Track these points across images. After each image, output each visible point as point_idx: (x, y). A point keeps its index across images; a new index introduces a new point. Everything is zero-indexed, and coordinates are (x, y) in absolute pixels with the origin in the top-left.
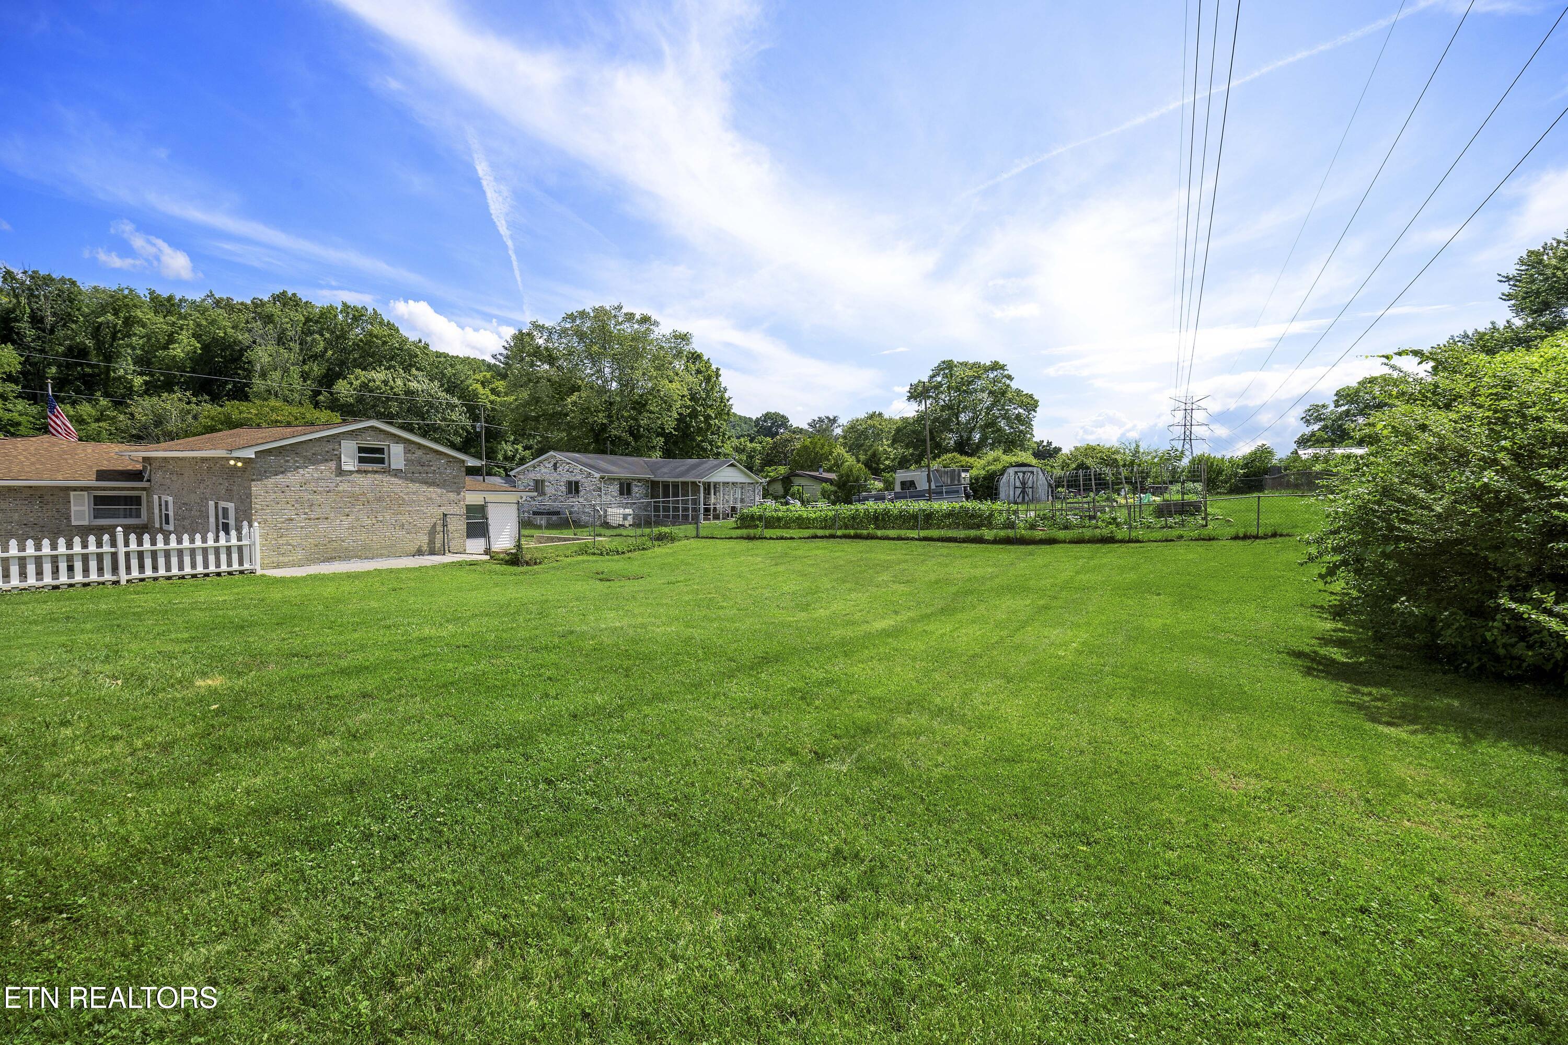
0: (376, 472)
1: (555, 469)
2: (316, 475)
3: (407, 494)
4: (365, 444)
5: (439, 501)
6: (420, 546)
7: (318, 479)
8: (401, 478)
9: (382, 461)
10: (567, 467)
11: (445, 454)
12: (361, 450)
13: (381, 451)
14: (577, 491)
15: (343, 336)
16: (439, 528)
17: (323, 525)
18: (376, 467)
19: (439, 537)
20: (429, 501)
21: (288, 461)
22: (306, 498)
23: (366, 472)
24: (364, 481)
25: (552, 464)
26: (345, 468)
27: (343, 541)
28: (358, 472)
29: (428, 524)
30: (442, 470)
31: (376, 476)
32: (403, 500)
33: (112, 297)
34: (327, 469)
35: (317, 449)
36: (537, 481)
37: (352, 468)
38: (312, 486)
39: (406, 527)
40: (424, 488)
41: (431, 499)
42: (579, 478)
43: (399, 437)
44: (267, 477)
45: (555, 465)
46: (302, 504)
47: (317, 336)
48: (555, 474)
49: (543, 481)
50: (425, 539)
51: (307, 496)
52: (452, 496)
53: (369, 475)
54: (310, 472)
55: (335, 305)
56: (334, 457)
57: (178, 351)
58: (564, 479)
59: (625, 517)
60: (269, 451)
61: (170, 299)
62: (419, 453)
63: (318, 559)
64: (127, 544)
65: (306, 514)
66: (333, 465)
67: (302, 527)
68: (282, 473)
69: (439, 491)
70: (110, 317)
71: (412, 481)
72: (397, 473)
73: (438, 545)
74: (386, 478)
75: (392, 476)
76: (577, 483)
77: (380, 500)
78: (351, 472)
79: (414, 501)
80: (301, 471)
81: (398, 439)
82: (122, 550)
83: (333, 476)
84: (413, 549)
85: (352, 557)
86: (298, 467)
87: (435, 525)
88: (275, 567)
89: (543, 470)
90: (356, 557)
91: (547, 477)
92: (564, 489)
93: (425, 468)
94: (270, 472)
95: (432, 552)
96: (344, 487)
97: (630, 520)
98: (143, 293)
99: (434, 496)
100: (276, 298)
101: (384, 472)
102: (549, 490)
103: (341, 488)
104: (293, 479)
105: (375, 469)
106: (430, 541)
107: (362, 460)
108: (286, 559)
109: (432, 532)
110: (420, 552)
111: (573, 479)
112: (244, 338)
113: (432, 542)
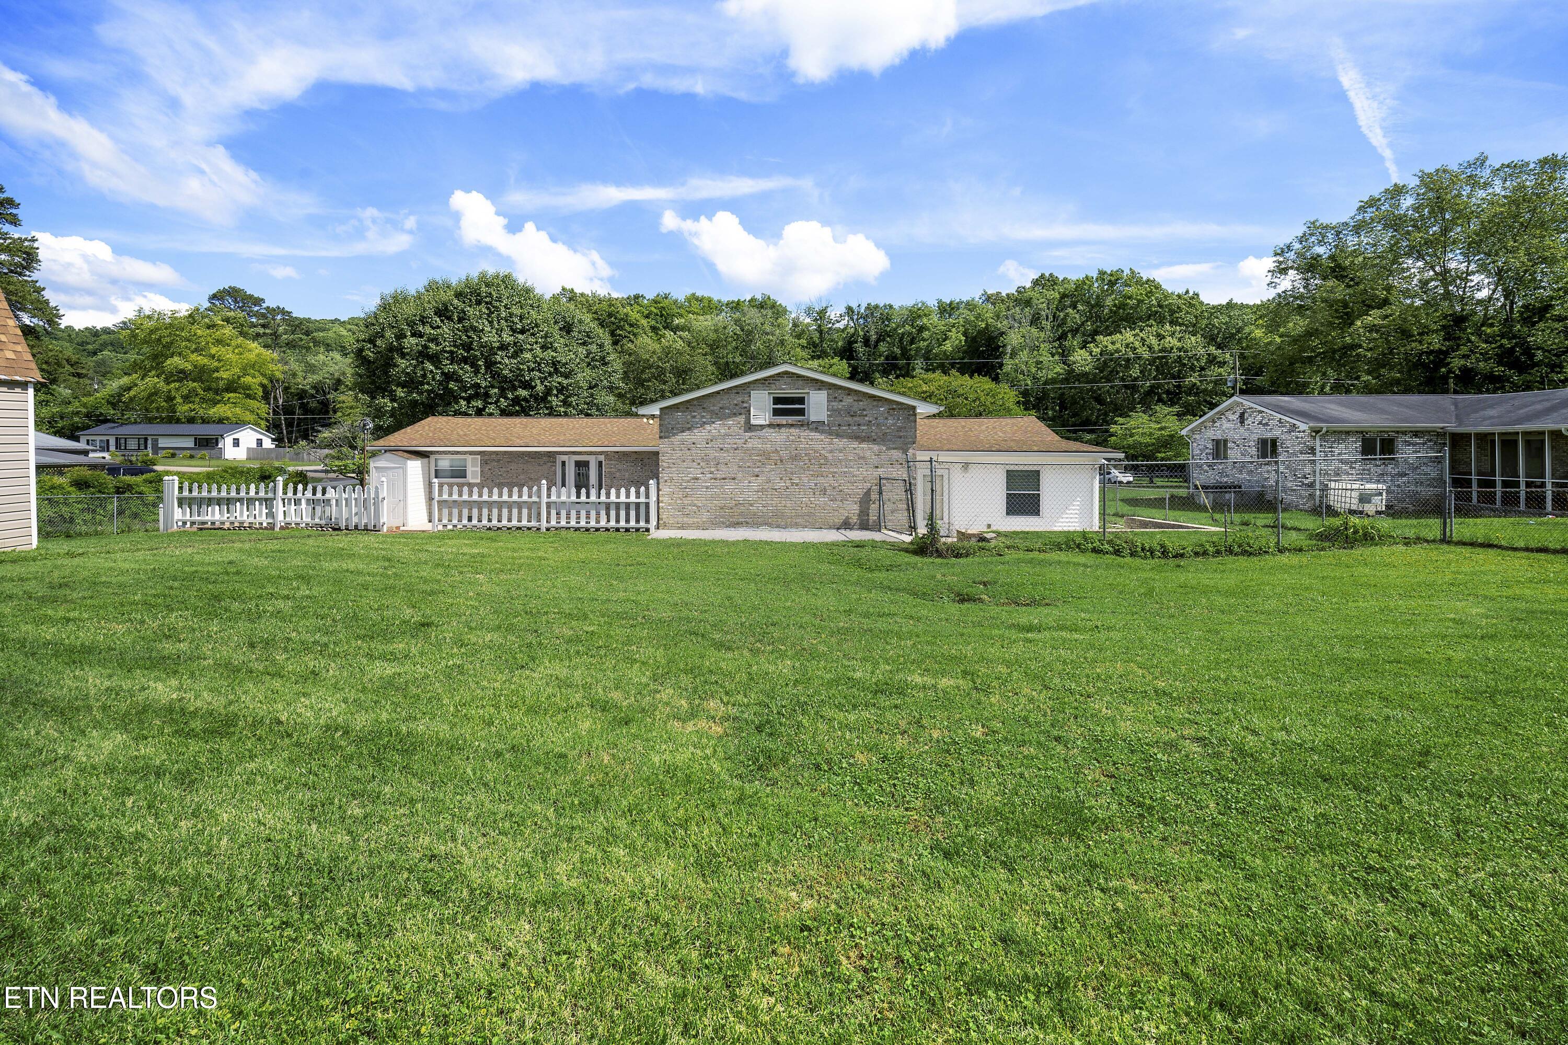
0: (792, 425)
1: (1242, 422)
2: (722, 431)
3: (831, 451)
4: (781, 393)
5: (874, 460)
6: (847, 518)
7: (726, 435)
8: (822, 432)
9: (801, 412)
10: (1259, 418)
11: (886, 399)
12: (777, 401)
13: (801, 401)
14: (1274, 452)
15: (1099, 304)
16: (874, 496)
17: (729, 486)
18: (791, 419)
19: (874, 507)
20: (862, 461)
21: (694, 417)
22: (712, 456)
23: (779, 426)
24: (778, 437)
25: (1238, 414)
26: (753, 422)
27: (751, 505)
28: (770, 426)
29: (859, 489)
30: (881, 419)
31: (792, 430)
32: (826, 458)
33: (910, 311)
34: (734, 424)
35: (725, 402)
36: (1217, 443)
37: (762, 422)
38: (718, 444)
39: (828, 492)
40: (855, 444)
41: (863, 458)
42: (1276, 433)
43: (822, 382)
44: (674, 435)
45: (1242, 416)
46: (708, 463)
47: (1070, 310)
48: (1242, 430)
49: (1226, 441)
50: (855, 509)
51: (713, 454)
52: (896, 454)
53: (783, 430)
54: (716, 428)
55: (1090, 275)
56: (743, 411)
57: (948, 346)
58: (1255, 437)
59: (1364, 499)
60: (676, 407)
61: (951, 303)
62: (848, 400)
63: (723, 523)
64: (549, 496)
65: (711, 473)
66: (742, 419)
67: (707, 488)
68: (689, 429)
69: (876, 448)
70: (908, 328)
71: (838, 435)
72: (817, 426)
73: (873, 518)
74: (805, 433)
75: (812, 430)
76: (1274, 442)
77: (795, 458)
78: (762, 427)
79: (840, 461)
80: (708, 427)
81: (820, 385)
82: (545, 499)
83: (741, 431)
84: (839, 521)
85: (761, 525)
86: (704, 423)
87: (868, 493)
88: (679, 528)
89: (1226, 425)
90: (766, 524)
91: (1231, 435)
92: (1253, 451)
93: (857, 419)
94: (677, 429)
95: (864, 526)
96: (755, 443)
97: (1379, 503)
98: (932, 303)
99: (868, 454)
100: (1036, 283)
101: (802, 425)
102: (1234, 454)
103: (750, 445)
104: (699, 435)
105: (790, 422)
106: (861, 512)
107: (776, 412)
108: (691, 521)
109: (865, 500)
110: (846, 525)
111: (1269, 435)
112: (1002, 325)
113: (864, 512)
